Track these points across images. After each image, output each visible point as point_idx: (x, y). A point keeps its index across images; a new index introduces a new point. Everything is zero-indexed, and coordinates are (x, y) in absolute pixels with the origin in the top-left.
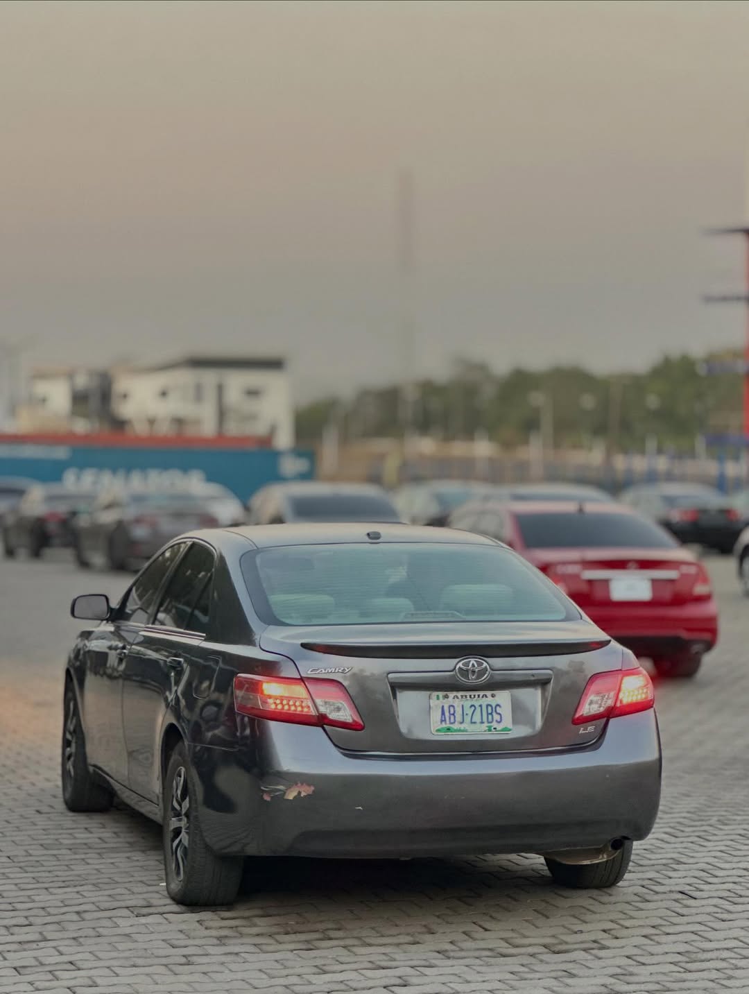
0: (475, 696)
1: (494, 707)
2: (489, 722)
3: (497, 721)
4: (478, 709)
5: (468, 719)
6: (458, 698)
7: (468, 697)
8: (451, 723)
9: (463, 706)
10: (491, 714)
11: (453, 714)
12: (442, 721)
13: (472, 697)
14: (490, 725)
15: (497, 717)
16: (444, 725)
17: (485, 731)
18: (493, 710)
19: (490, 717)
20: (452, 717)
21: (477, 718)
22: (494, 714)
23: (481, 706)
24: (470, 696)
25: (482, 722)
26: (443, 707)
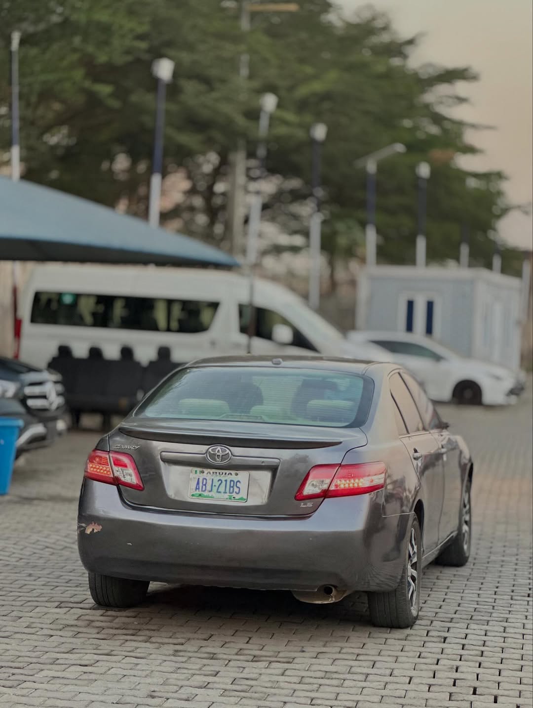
0: (223, 473)
1: (235, 482)
2: (230, 493)
3: (236, 492)
4: (224, 483)
5: (215, 489)
6: (210, 473)
7: (218, 473)
8: (202, 491)
9: (213, 480)
10: (233, 487)
11: (205, 485)
12: (196, 489)
13: (221, 474)
14: (230, 494)
15: (236, 490)
16: (198, 492)
17: (227, 499)
18: (234, 484)
19: (232, 489)
20: (204, 487)
21: (222, 489)
22: (235, 487)
23: (226, 481)
24: (219, 473)
25: (225, 492)
26: (199, 479)
